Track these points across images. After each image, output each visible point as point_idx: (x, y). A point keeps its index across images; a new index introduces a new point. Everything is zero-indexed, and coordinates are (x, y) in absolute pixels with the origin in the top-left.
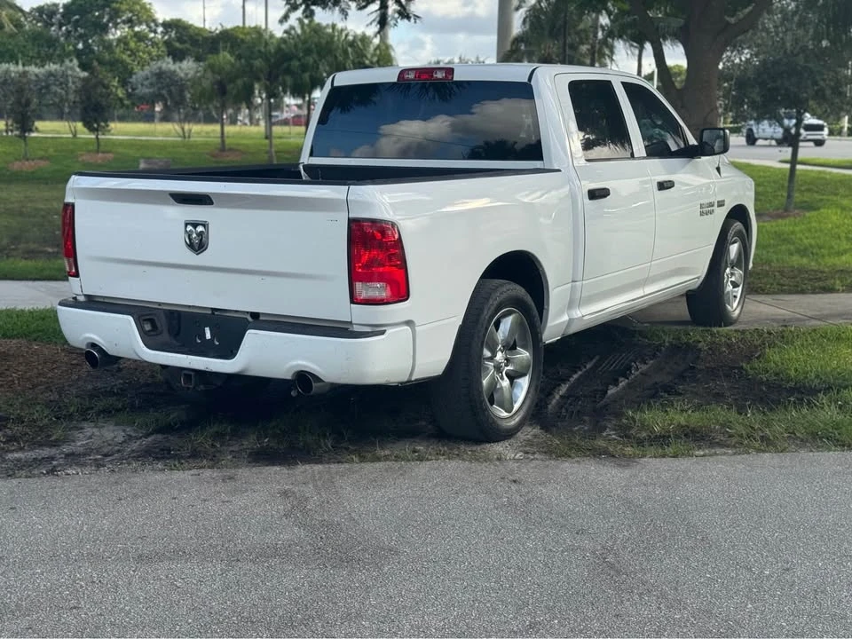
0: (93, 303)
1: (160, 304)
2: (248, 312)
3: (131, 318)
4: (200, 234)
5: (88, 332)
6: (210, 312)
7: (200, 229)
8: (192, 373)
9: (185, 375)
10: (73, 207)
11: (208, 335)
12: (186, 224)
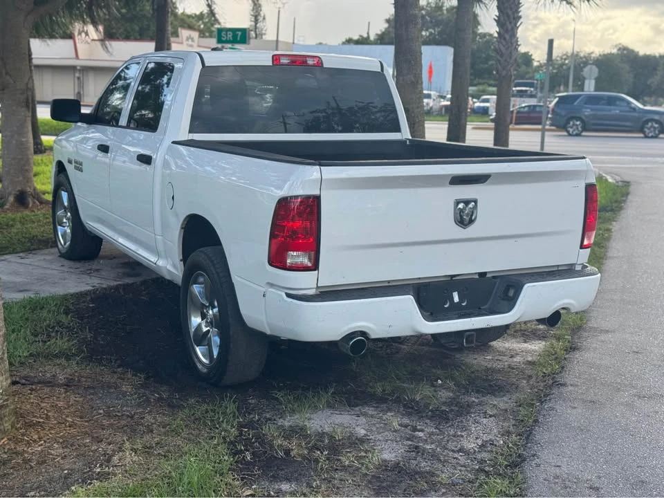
3: (411, 297)
4: (472, 211)
7: (472, 205)
10: (317, 199)
11: (456, 299)
12: (458, 202)
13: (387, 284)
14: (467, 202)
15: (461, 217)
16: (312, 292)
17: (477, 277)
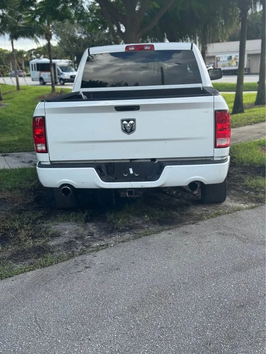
0: (54, 164)
1: (95, 161)
2: (149, 159)
3: (93, 169)
4: (132, 125)
5: (64, 179)
6: (129, 161)
7: (132, 122)
8: (133, 190)
9: (129, 191)
10: (44, 118)
11: (131, 171)
12: (122, 121)
13: (94, 162)
14: (128, 121)
15: (125, 128)
16: (49, 163)
17: (150, 161)
